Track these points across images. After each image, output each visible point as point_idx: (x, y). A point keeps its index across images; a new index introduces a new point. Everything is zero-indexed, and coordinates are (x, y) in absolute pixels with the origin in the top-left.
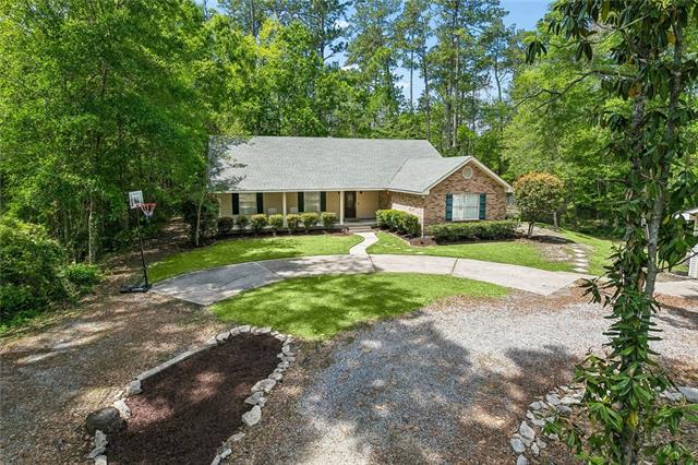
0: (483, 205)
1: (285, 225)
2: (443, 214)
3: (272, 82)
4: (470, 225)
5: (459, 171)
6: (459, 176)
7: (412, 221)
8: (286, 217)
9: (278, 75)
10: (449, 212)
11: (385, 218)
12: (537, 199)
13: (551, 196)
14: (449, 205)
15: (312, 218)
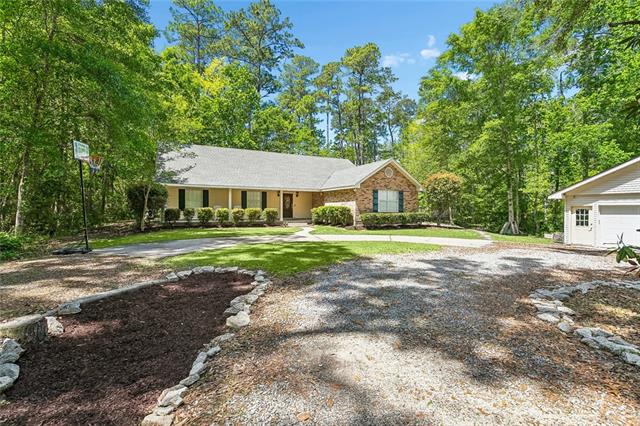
0: (401, 200)
1: (231, 217)
2: (371, 206)
3: (215, 108)
4: (394, 215)
5: (382, 171)
6: (382, 174)
7: (345, 212)
8: (231, 212)
9: (220, 103)
10: (376, 205)
11: (321, 214)
12: (444, 192)
13: (455, 190)
14: (376, 198)
15: (256, 212)
